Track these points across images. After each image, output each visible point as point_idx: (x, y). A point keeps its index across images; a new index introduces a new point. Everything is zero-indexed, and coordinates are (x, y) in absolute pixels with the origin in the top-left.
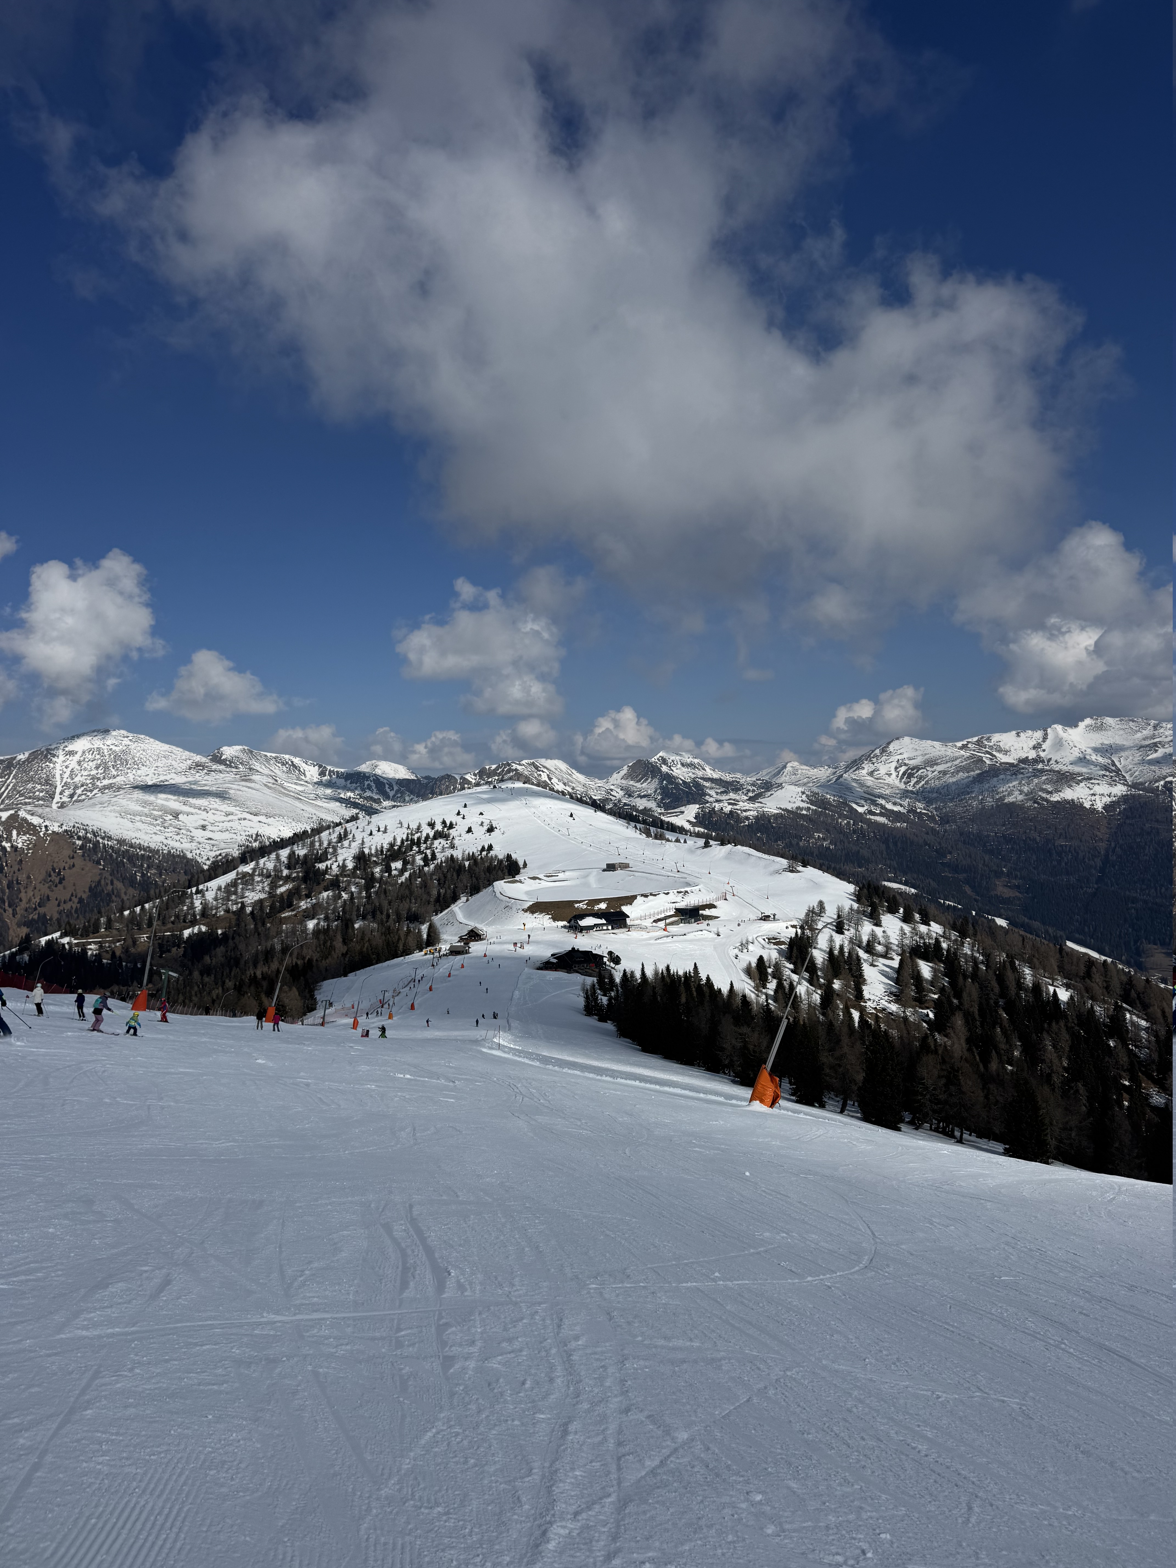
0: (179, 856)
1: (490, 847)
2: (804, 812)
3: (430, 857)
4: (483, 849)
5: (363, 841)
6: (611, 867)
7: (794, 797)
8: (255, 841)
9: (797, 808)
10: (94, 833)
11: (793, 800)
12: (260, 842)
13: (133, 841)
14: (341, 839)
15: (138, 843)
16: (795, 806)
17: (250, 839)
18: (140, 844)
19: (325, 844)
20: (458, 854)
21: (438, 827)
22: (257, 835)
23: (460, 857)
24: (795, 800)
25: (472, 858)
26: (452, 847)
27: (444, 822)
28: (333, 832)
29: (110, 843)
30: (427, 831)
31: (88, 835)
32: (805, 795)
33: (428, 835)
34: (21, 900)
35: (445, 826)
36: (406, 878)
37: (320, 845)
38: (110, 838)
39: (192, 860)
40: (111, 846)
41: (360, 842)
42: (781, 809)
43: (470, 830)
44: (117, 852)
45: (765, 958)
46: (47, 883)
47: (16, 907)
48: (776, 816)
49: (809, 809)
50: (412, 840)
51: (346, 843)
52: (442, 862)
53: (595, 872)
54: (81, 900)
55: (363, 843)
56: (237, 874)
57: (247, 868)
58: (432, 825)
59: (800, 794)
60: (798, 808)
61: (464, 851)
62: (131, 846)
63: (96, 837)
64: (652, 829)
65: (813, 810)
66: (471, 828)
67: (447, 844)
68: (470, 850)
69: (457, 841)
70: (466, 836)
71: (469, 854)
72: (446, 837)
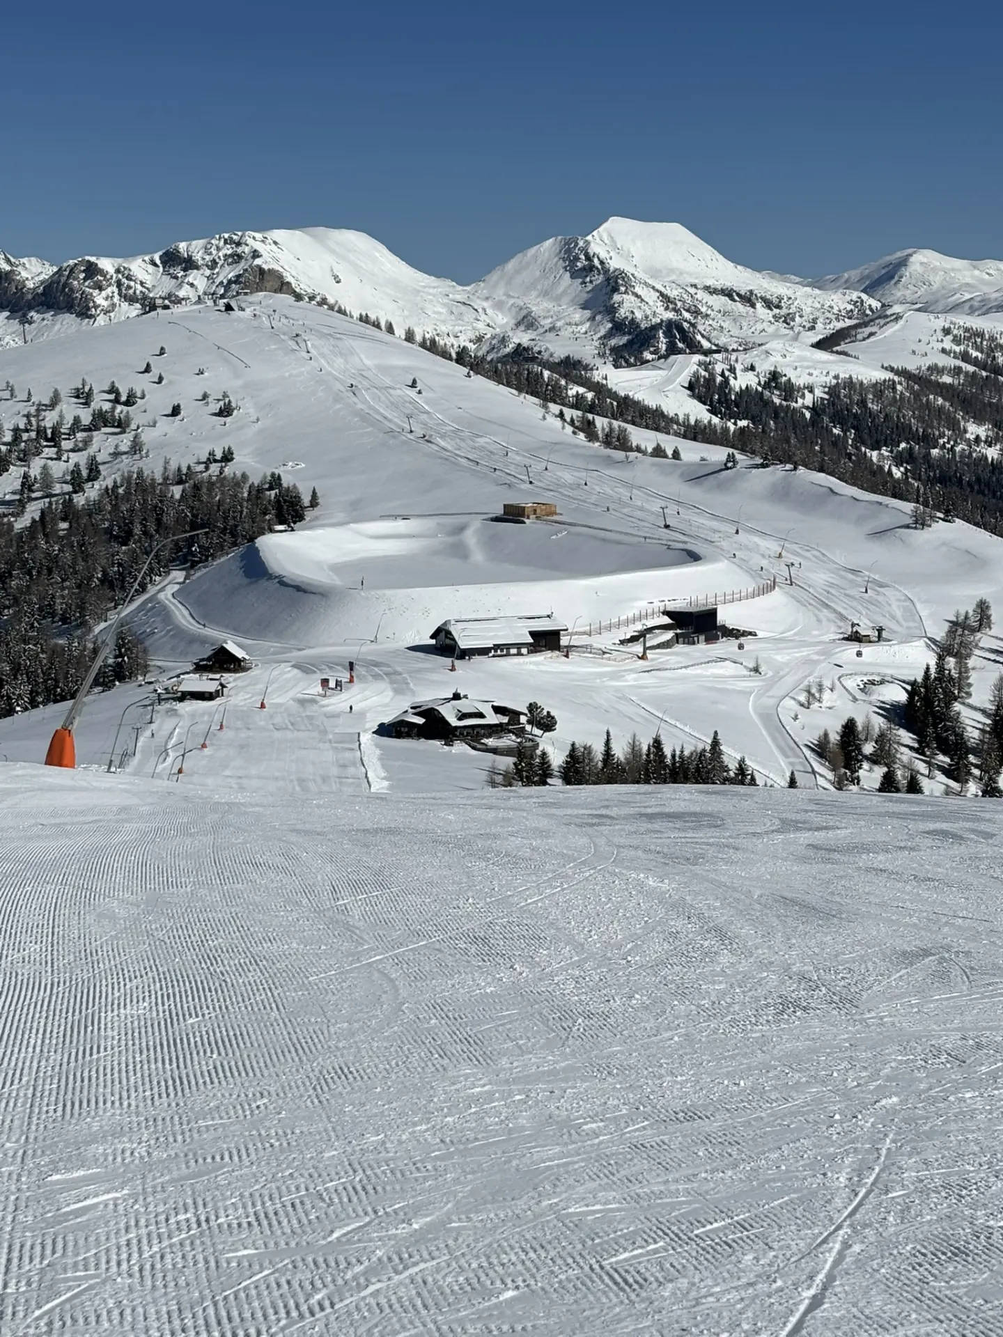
1: (227, 457)
2: (947, 379)
3: (85, 473)
4: (211, 459)
6: (513, 514)
7: (925, 340)
9: (929, 368)
11: (921, 348)
16: (925, 363)
20: (153, 467)
21: (101, 402)
23: (158, 476)
24: (928, 349)
25: (186, 478)
26: (136, 447)
27: (113, 390)
30: (70, 410)
32: (950, 337)
33: (77, 420)
35: (117, 401)
36: (34, 521)
42: (892, 369)
43: (176, 411)
45: (860, 726)
48: (879, 389)
49: (957, 371)
50: (41, 432)
52: (115, 487)
53: (476, 524)
58: (83, 396)
59: (940, 335)
60: (934, 369)
61: (167, 462)
64: (601, 423)
65: (967, 373)
66: (179, 406)
67: (125, 442)
68: (182, 460)
69: (147, 436)
70: (166, 427)
71: (179, 469)
72: (121, 425)
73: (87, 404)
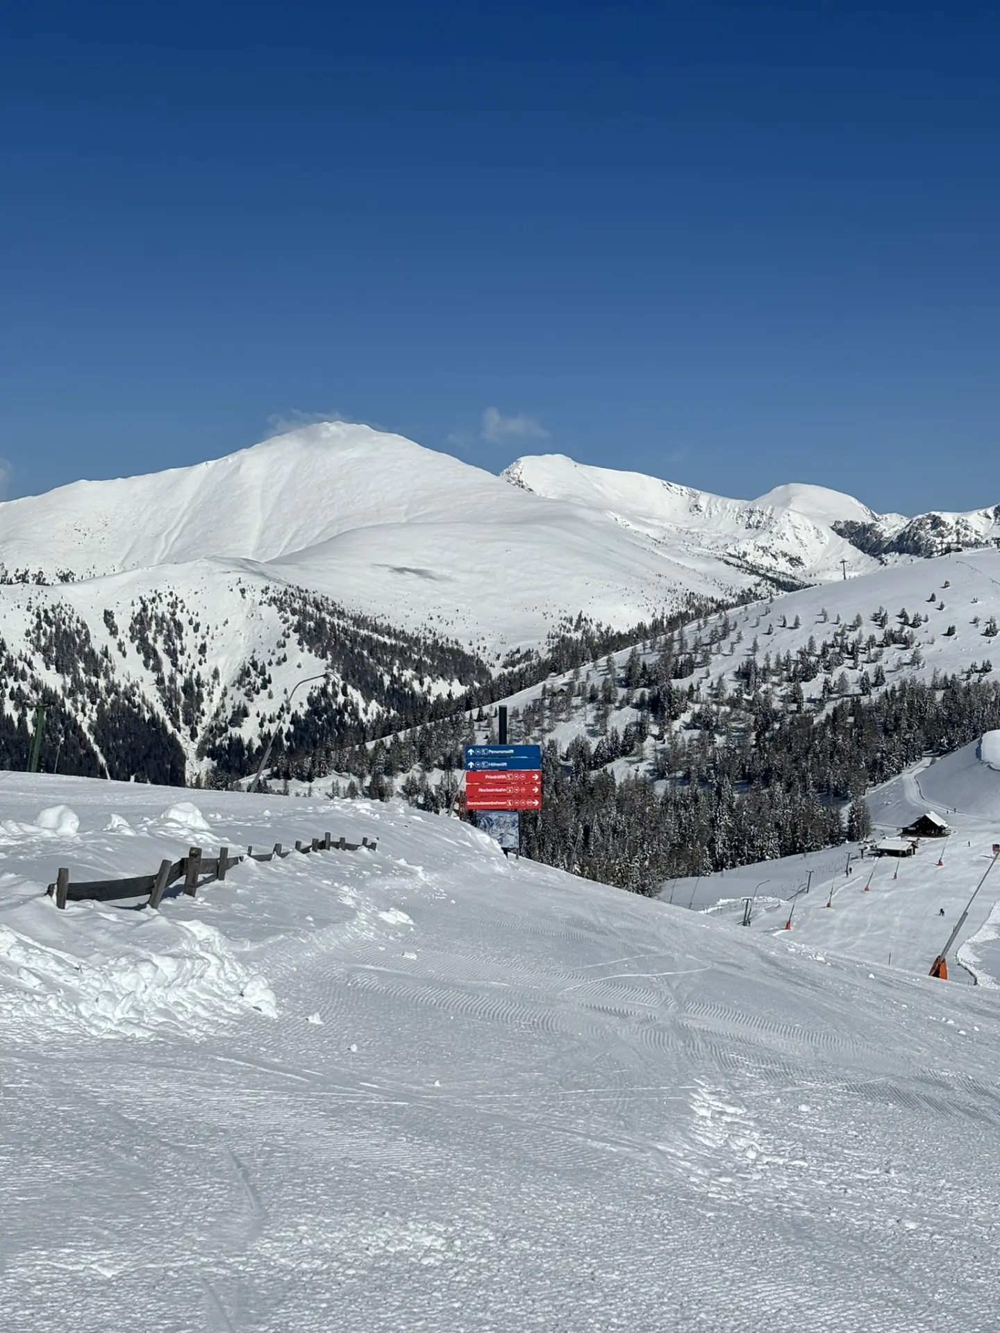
0: (451, 650)
1: (986, 669)
3: (872, 680)
4: (973, 669)
5: (755, 644)
8: (577, 628)
10: (317, 606)
12: (585, 632)
13: (379, 622)
14: (716, 638)
15: (385, 624)
17: (568, 625)
18: (389, 627)
19: (691, 644)
20: (924, 677)
21: (893, 625)
22: (580, 619)
23: (928, 684)
25: (950, 686)
26: (915, 661)
27: (903, 615)
28: (706, 623)
29: (341, 623)
30: (870, 630)
31: (308, 607)
33: (872, 639)
34: (203, 714)
35: (906, 623)
36: (828, 716)
37: (681, 648)
38: (341, 614)
39: (472, 658)
40: (344, 628)
41: (751, 646)
43: (951, 632)
44: (354, 638)
46: (244, 687)
47: (197, 723)
50: (843, 648)
51: (725, 645)
52: (893, 690)
54: (295, 720)
55: (755, 648)
56: (544, 690)
57: (558, 681)
58: (880, 619)
61: (936, 673)
62: (376, 629)
63: (320, 610)
66: (953, 628)
67: (907, 656)
68: (948, 671)
69: (925, 652)
70: (942, 643)
71: (945, 678)
72: (906, 643)
73: (882, 626)
